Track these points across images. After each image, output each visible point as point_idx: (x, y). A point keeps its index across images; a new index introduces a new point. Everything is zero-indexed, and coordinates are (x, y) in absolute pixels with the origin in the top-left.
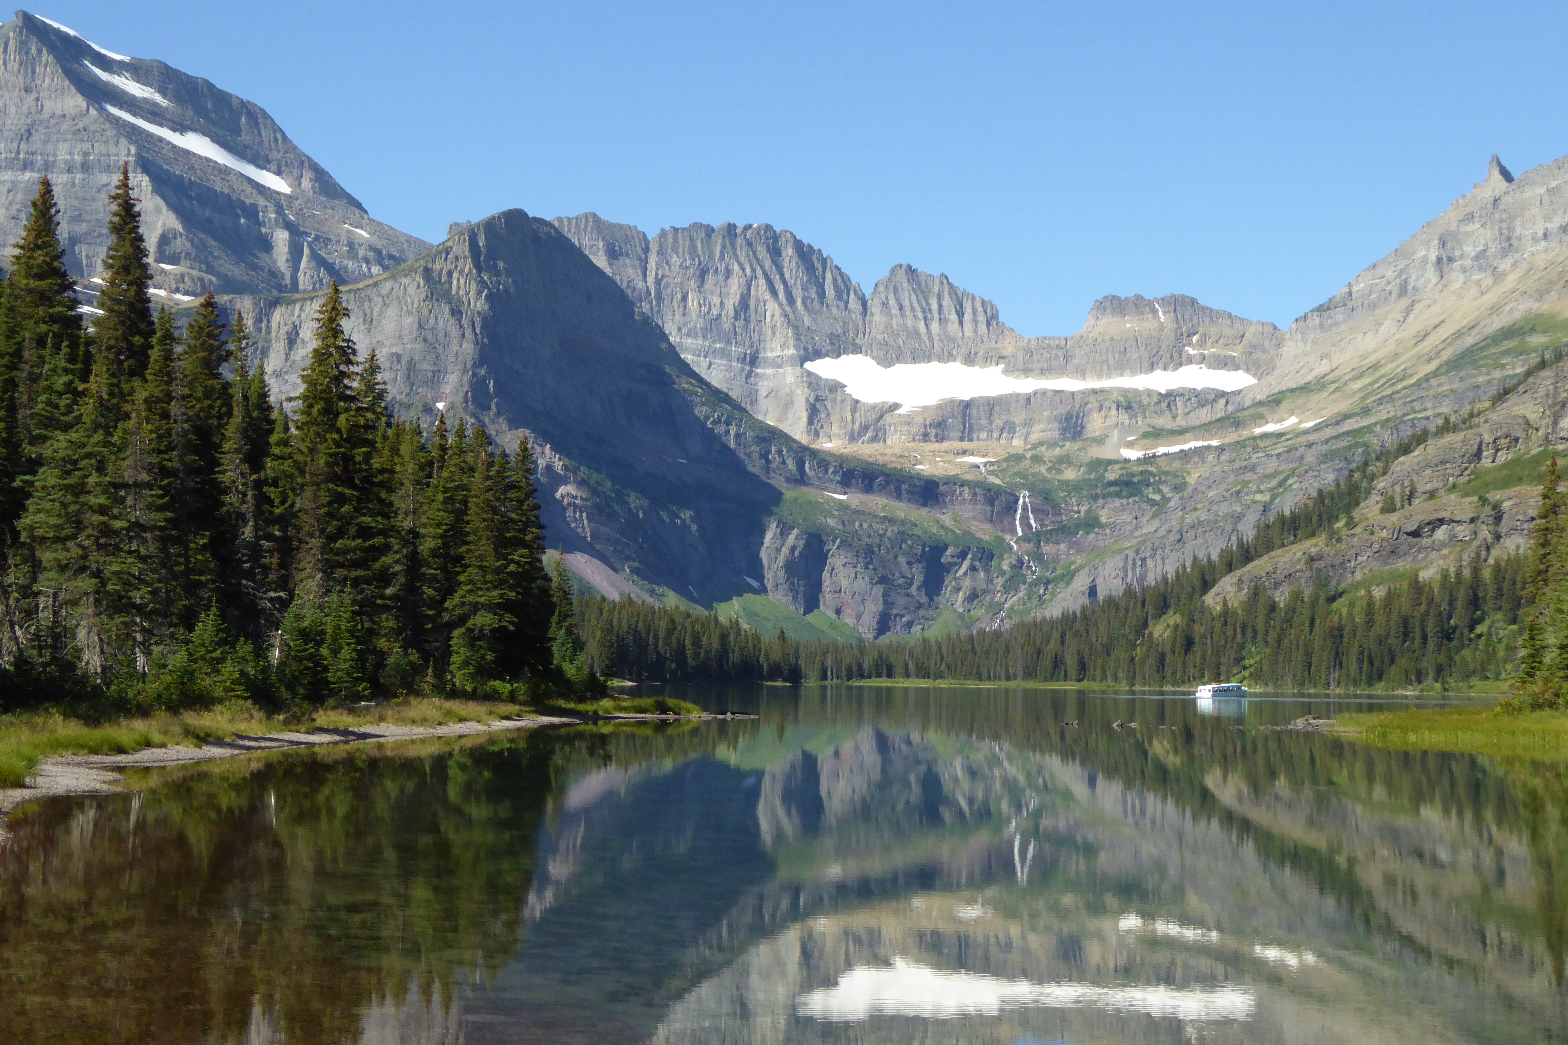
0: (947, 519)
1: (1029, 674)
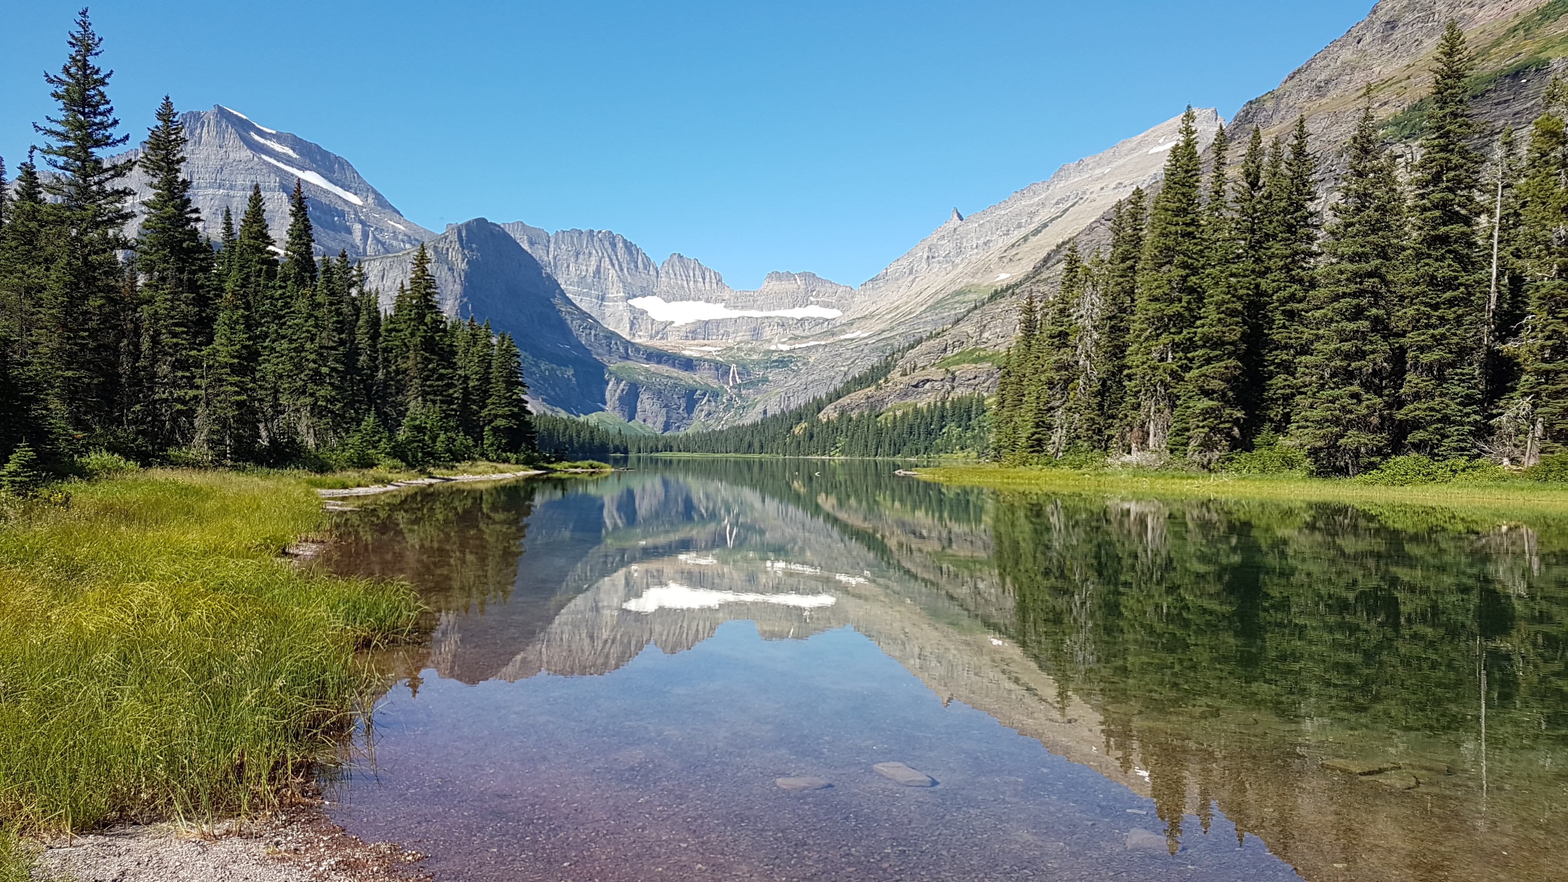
0: (697, 377)
1: (736, 451)
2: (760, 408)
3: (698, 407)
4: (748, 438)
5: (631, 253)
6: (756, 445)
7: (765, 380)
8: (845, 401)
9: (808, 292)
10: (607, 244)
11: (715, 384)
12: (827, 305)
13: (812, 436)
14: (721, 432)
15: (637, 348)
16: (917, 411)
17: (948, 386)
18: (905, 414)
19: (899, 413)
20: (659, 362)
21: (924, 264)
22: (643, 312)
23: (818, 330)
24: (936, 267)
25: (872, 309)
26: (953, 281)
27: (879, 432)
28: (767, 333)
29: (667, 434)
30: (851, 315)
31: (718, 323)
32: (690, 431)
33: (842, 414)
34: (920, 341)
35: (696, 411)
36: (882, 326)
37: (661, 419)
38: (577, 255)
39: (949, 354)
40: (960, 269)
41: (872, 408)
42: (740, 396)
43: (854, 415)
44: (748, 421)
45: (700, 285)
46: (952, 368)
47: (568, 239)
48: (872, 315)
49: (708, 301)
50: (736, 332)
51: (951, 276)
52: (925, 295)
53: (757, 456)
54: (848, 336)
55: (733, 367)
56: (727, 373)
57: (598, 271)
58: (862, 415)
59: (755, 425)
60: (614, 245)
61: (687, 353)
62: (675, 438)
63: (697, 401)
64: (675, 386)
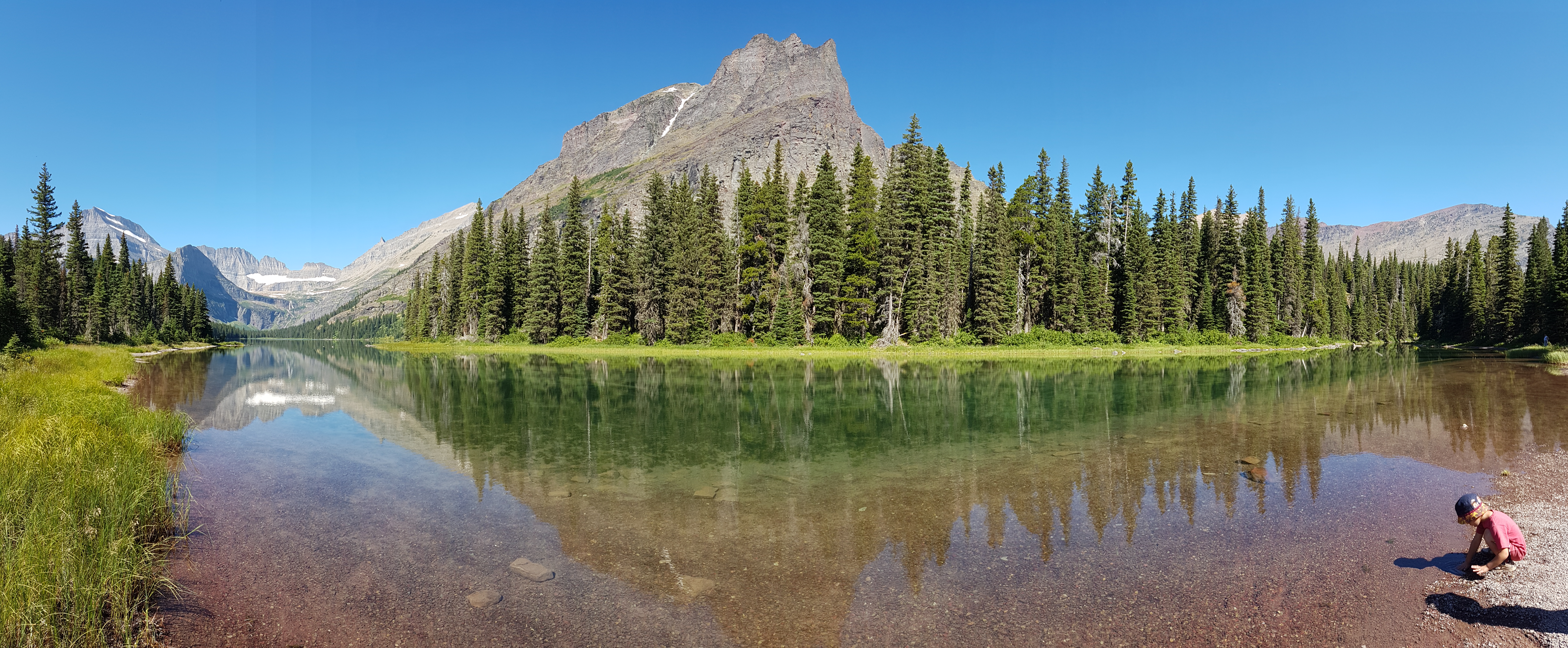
0: (275, 306)
1: (292, 337)
2: (302, 319)
3: (276, 319)
4: (297, 331)
5: (248, 256)
6: (301, 334)
7: (304, 307)
8: (338, 316)
9: (322, 271)
10: (238, 253)
11: (283, 309)
12: (330, 276)
13: (324, 331)
14: (286, 329)
15: (250, 295)
16: (369, 320)
17: (381, 309)
18: (364, 321)
19: (361, 321)
20: (259, 300)
21: (370, 260)
22: (253, 280)
23: (326, 286)
24: (375, 261)
25: (349, 277)
26: (382, 267)
27: (353, 329)
28: (305, 288)
29: (263, 330)
30: (340, 280)
31: (284, 284)
32: (273, 329)
33: (337, 321)
34: (369, 291)
35: (275, 320)
36: (353, 285)
37: (260, 324)
38: (226, 257)
39: (381, 296)
40: (385, 262)
41: (350, 318)
42: (294, 314)
43: (342, 322)
44: (297, 324)
45: (276, 268)
46: (383, 302)
47: (222, 251)
48: (349, 280)
49: (279, 275)
50: (292, 287)
51: (381, 265)
52: (371, 272)
53: (301, 339)
54: (339, 289)
55: (291, 302)
56: (288, 304)
57: (234, 264)
58: (346, 321)
59: (300, 326)
60: (241, 253)
61: (271, 296)
62: (267, 332)
63: (275, 316)
64: (266, 310)
